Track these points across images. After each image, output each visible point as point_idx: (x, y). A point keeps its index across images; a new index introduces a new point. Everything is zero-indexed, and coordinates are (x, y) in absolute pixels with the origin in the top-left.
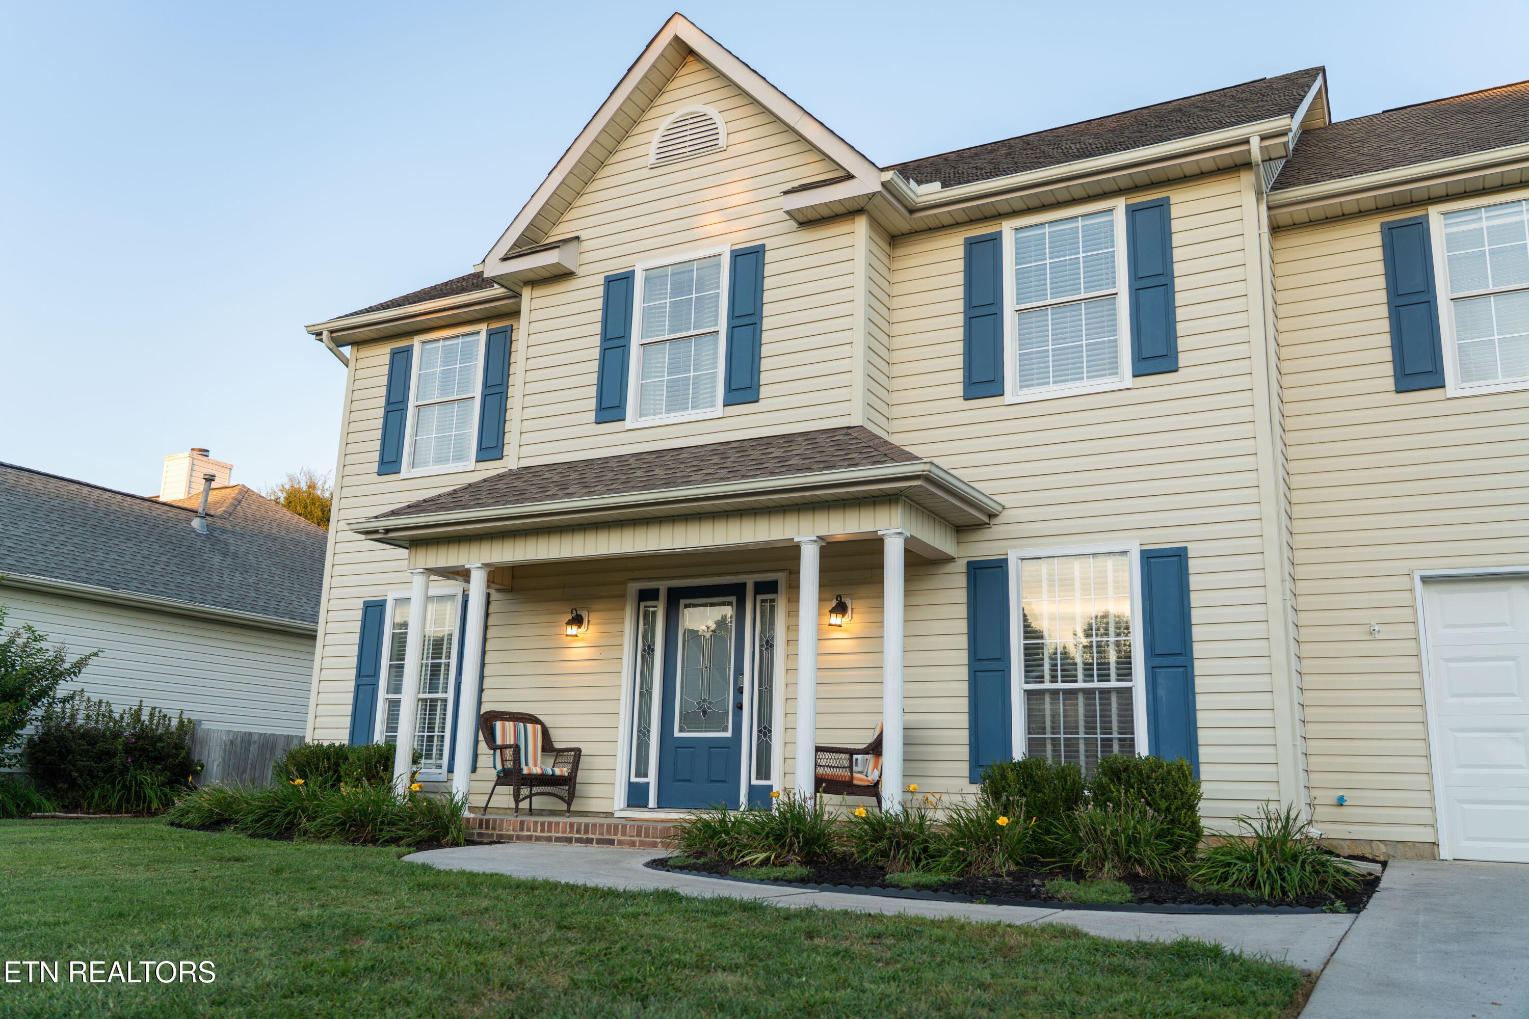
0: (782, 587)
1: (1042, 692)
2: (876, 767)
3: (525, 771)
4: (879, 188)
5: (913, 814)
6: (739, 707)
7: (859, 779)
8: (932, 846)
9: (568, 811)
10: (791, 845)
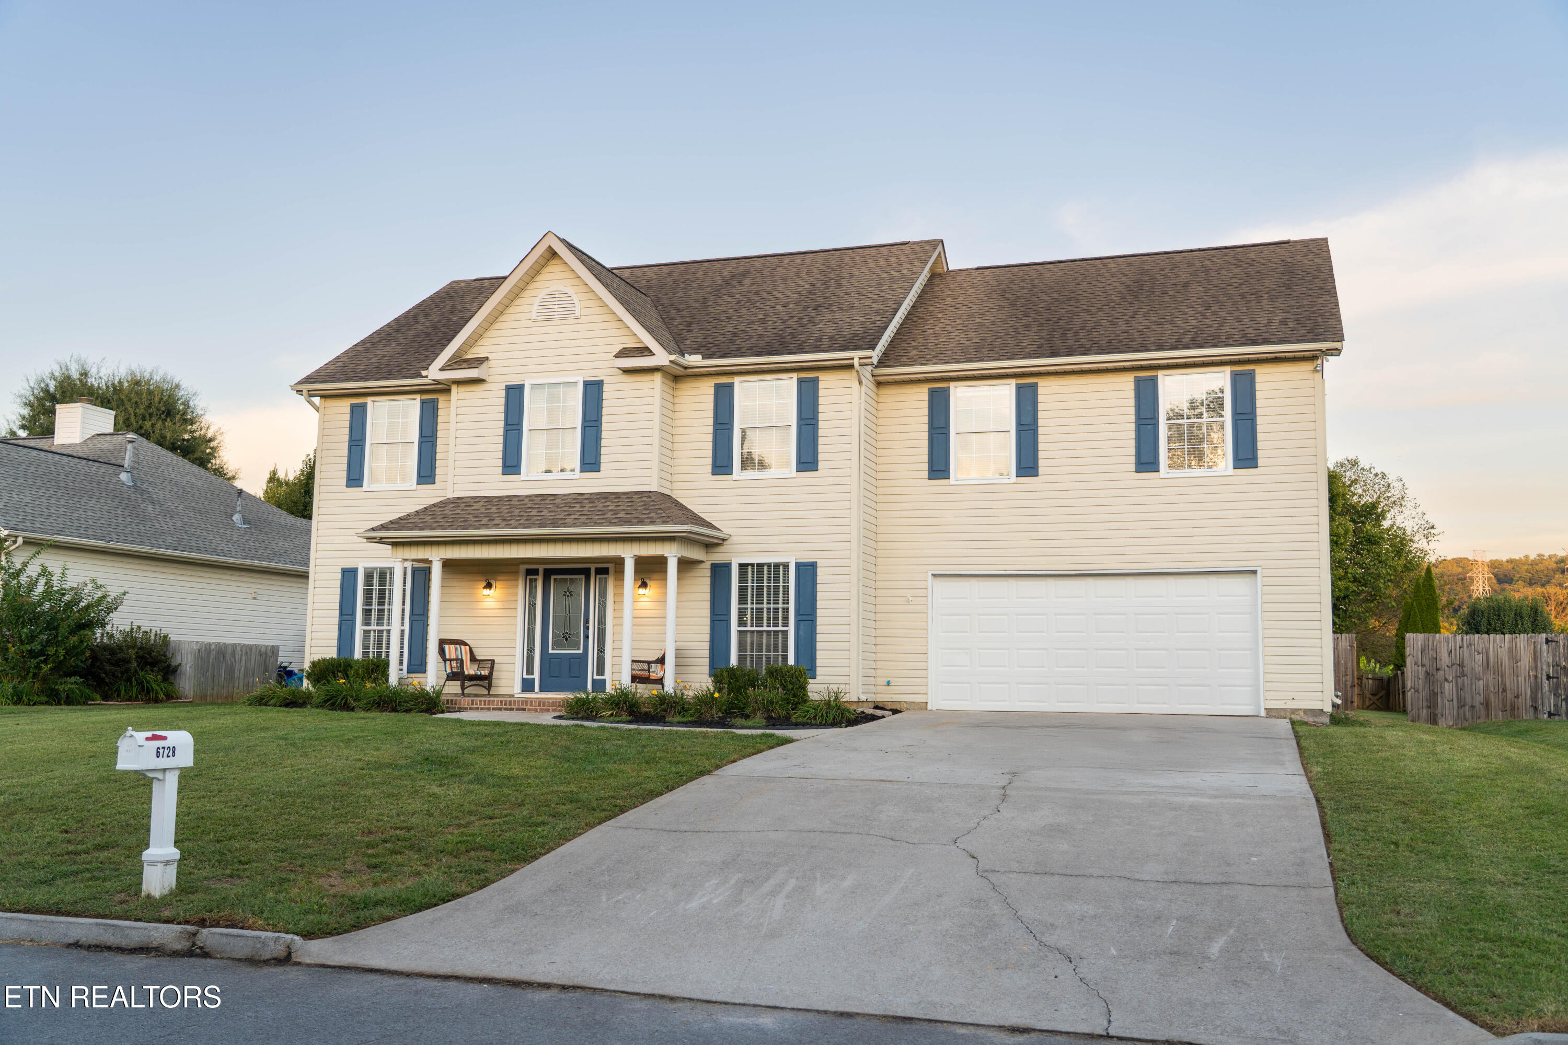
0: (611, 571)
1: (746, 632)
2: (661, 670)
3: (466, 673)
4: (668, 363)
5: (679, 693)
6: (587, 637)
7: (653, 676)
8: (686, 706)
9: (489, 694)
10: (623, 708)
